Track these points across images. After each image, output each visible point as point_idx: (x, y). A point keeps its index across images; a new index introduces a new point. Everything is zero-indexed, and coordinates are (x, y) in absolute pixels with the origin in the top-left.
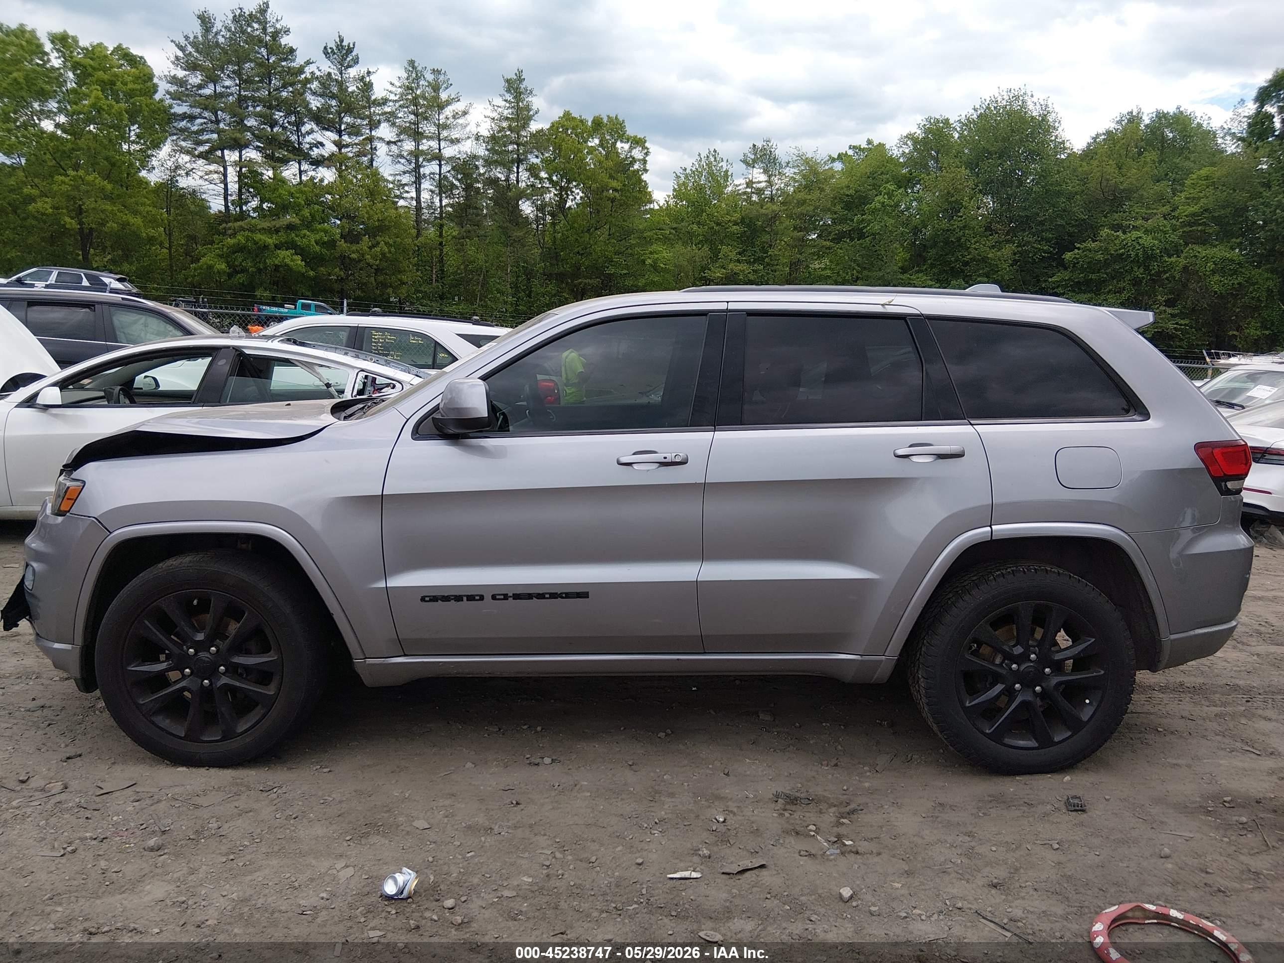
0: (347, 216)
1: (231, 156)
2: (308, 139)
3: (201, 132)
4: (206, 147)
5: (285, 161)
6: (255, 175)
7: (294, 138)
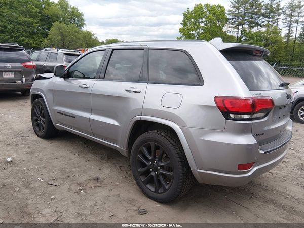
0: (267, 39)
1: (240, 27)
2: (261, 21)
3: (234, 22)
4: (235, 26)
5: (253, 27)
6: (245, 31)
7: (257, 21)
